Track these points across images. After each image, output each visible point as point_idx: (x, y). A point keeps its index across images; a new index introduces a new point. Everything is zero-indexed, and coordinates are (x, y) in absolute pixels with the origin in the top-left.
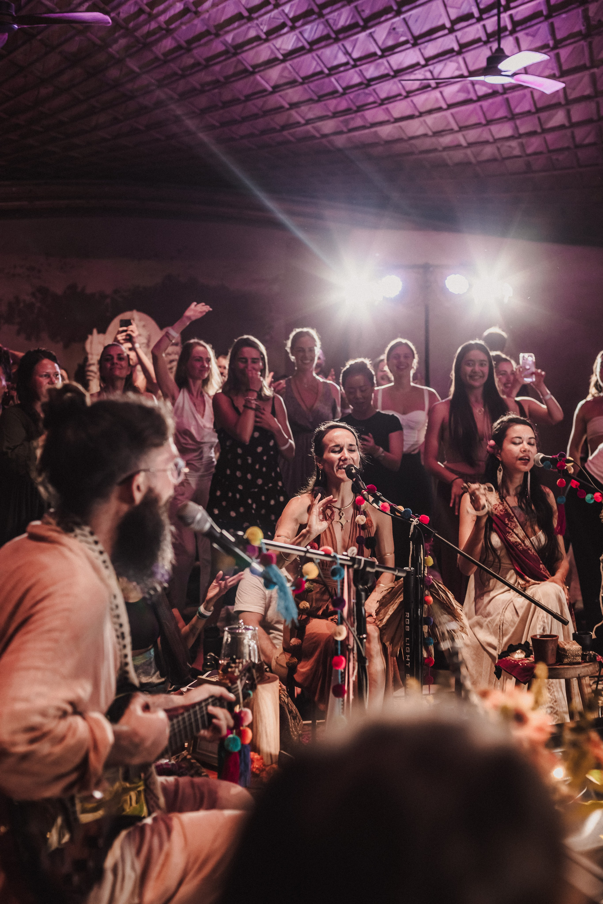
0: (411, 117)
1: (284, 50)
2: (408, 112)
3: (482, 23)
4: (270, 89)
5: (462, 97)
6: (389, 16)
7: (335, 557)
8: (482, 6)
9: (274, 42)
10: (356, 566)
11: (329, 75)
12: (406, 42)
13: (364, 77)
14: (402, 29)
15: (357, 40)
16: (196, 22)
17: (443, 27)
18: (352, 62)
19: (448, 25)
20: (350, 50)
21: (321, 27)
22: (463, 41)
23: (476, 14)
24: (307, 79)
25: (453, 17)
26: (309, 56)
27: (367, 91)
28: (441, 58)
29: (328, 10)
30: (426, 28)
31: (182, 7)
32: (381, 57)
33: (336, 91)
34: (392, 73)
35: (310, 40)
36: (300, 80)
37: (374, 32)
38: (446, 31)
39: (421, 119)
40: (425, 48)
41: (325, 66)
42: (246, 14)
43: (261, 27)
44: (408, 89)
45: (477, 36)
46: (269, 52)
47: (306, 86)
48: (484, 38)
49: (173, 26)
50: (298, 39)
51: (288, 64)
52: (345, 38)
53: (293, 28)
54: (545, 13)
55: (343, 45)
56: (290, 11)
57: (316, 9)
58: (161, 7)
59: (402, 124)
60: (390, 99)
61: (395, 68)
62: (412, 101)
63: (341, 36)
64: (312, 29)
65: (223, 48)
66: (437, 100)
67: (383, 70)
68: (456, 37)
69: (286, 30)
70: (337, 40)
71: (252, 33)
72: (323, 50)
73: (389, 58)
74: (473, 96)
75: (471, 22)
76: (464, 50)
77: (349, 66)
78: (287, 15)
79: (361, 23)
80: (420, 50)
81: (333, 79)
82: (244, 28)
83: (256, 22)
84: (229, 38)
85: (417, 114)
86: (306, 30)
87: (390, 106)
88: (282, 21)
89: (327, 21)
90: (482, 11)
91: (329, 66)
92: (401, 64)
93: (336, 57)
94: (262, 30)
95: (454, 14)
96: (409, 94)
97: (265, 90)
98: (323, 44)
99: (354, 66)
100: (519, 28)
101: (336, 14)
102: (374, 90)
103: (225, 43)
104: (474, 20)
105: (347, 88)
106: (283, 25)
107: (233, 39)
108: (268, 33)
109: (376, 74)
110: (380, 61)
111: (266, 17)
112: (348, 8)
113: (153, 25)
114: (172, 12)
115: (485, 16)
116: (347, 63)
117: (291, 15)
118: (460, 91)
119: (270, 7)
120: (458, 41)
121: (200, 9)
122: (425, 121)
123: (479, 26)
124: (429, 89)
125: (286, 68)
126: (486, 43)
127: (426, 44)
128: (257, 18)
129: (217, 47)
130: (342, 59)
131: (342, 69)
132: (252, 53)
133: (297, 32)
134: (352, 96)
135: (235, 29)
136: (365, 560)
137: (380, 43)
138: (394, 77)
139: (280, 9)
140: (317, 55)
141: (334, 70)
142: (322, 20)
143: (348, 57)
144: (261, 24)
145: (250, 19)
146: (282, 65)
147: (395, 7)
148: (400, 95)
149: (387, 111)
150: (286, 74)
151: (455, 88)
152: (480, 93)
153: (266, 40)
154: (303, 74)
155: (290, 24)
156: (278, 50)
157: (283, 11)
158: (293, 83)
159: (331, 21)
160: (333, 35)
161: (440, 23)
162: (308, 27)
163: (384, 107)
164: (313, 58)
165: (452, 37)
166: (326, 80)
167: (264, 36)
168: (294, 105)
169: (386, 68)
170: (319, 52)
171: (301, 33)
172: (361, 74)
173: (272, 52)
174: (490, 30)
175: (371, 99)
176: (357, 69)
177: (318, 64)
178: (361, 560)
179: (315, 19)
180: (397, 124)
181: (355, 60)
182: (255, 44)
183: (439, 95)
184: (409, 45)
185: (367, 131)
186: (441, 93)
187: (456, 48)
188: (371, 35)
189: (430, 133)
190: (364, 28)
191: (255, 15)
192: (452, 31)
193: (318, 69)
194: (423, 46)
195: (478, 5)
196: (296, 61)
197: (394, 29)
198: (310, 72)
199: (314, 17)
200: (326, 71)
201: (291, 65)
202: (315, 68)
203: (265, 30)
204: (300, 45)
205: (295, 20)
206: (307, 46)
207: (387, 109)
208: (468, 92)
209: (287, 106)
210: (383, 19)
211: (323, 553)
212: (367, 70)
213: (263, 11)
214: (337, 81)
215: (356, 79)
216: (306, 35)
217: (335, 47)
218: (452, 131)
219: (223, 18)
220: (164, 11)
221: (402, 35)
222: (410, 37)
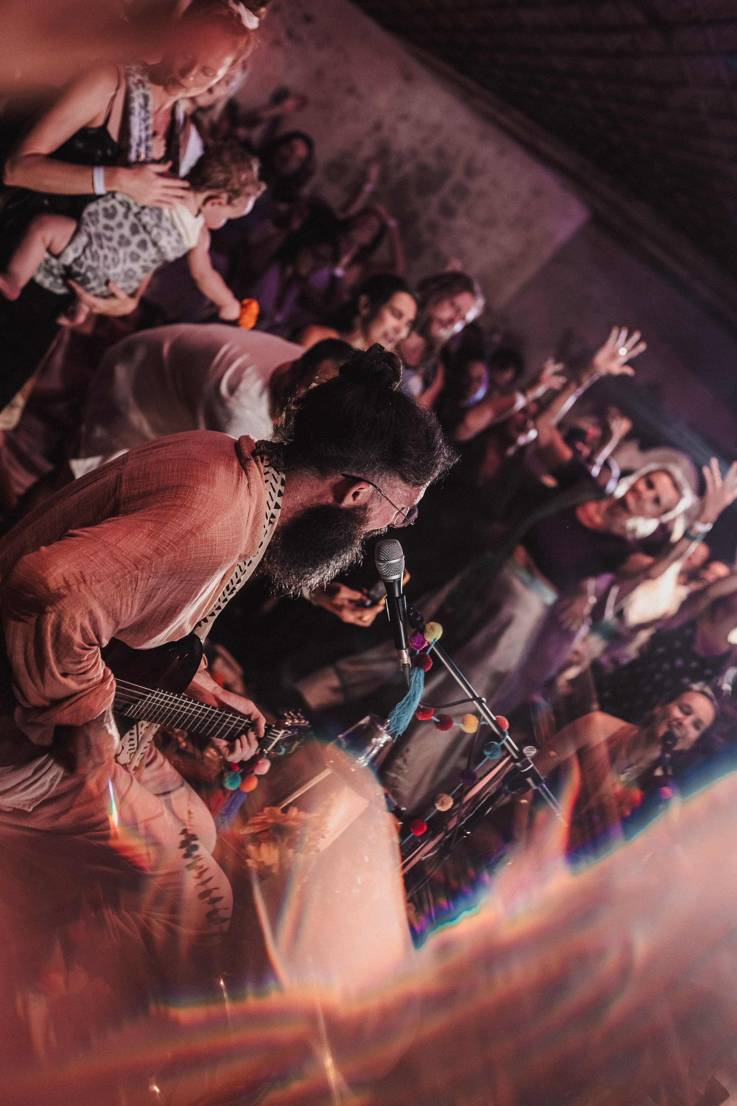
7: (504, 734)
10: (518, 764)
136: (532, 768)
178: (530, 764)
211: (494, 718)
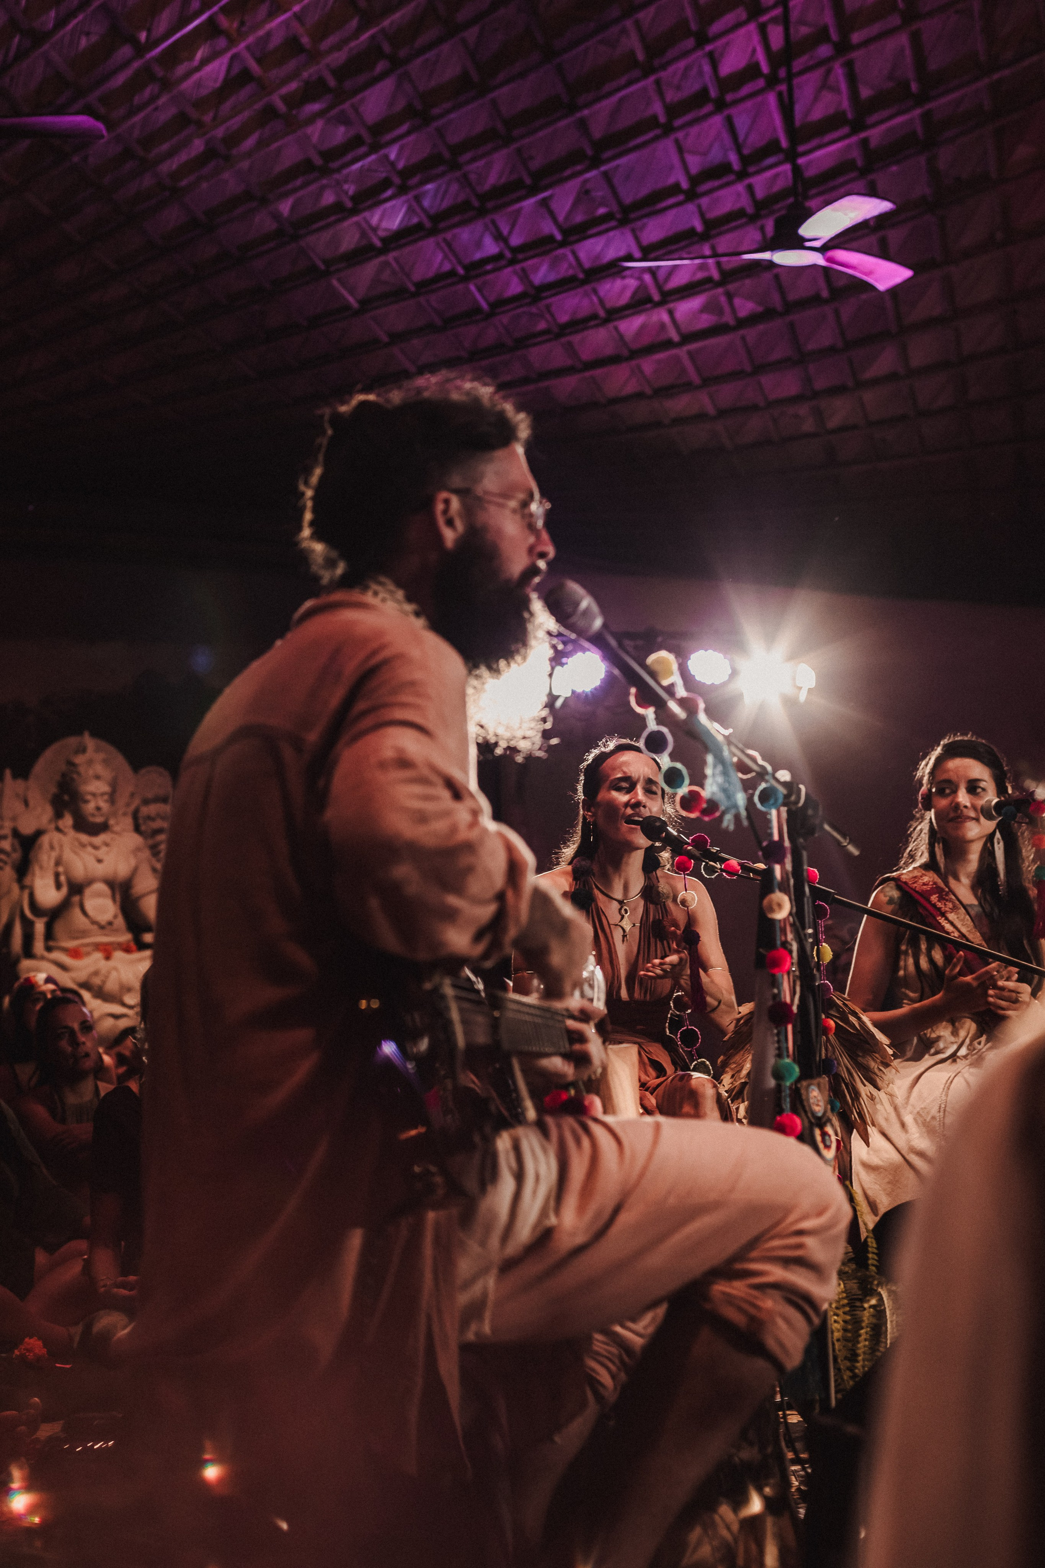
0: (615, 360)
1: (386, 230)
2: (609, 351)
3: (747, 181)
4: (355, 305)
5: (706, 321)
6: (579, 168)
8: (746, 152)
9: (367, 214)
11: (466, 279)
12: (608, 217)
13: (531, 283)
14: (600, 192)
15: (519, 211)
16: (226, 175)
17: (676, 189)
18: (508, 254)
19: (685, 185)
20: (505, 231)
21: (454, 187)
22: (711, 215)
23: (736, 166)
24: (425, 286)
25: (694, 170)
26: (431, 242)
27: (534, 310)
28: (673, 247)
29: (467, 156)
30: (644, 192)
31: (202, 148)
32: (563, 244)
33: (478, 310)
34: (581, 276)
35: (432, 212)
36: (413, 289)
37: (551, 197)
38: (681, 197)
39: (634, 363)
40: (644, 226)
41: (460, 262)
42: (318, 161)
43: (346, 187)
44: (609, 305)
45: (738, 206)
46: (357, 236)
47: (422, 299)
48: (750, 210)
49: (184, 183)
50: (410, 211)
51: (391, 257)
52: (497, 208)
53: (403, 190)
54: (860, 163)
55: (494, 222)
56: (398, 156)
57: (447, 155)
58: (165, 147)
59: (598, 372)
60: (579, 324)
61: (587, 265)
62: (616, 328)
63: (490, 205)
64: (437, 190)
65: (274, 226)
66: (663, 326)
67: (564, 270)
68: (699, 207)
69: (389, 193)
70: (482, 212)
71: (329, 198)
72: (456, 231)
73: (576, 247)
74: (728, 319)
75: (725, 180)
76: (713, 232)
77: (503, 262)
78: (393, 164)
79: (528, 181)
80: (633, 231)
81: (472, 288)
82: (313, 187)
83: (337, 176)
84: (285, 207)
85: (625, 353)
86: (427, 192)
87: (576, 339)
88: (384, 175)
89: (465, 176)
90: (746, 161)
91: (467, 261)
92: (598, 257)
93: (479, 244)
94: (347, 193)
95: (695, 164)
96: (614, 314)
97: (347, 307)
98: (457, 219)
99: (512, 262)
100: (813, 191)
101: (481, 163)
102: (548, 307)
103: (276, 216)
104: (732, 177)
105: (499, 304)
106: (386, 183)
107: (293, 208)
108: (355, 199)
109: (552, 277)
110: (560, 251)
111: (357, 166)
112: (504, 152)
113: (147, 181)
114: (183, 157)
115: (751, 169)
116: (499, 257)
117: (401, 165)
118: (704, 309)
119: (363, 150)
120: (702, 215)
121: (234, 152)
122: (639, 367)
123: (740, 187)
124: (649, 306)
125: (387, 264)
126: (753, 218)
127: (645, 220)
128: (339, 170)
129: (263, 223)
130: (490, 247)
131: (489, 267)
132: (326, 235)
133: (411, 195)
134: (505, 319)
135: (295, 190)
137: (561, 218)
138: (584, 282)
139: (383, 152)
140: (445, 240)
141: (475, 269)
142: (458, 174)
143: (502, 245)
144: (346, 181)
145: (325, 171)
146: (382, 258)
147: (590, 152)
148: (594, 316)
149: (570, 347)
150: (386, 275)
151: (694, 304)
152: (742, 314)
153: (354, 211)
154: (417, 276)
155: (397, 180)
156: (375, 230)
157: (386, 157)
158: (398, 294)
159: (473, 177)
160: (476, 203)
161: (671, 181)
162: (429, 186)
163: (564, 340)
164: (438, 244)
165: (691, 207)
166: (460, 287)
167: (349, 204)
168: (396, 338)
169: (570, 266)
170: (449, 235)
171: (418, 199)
172: (524, 276)
173: (363, 234)
174: (760, 194)
175: (542, 325)
176: (518, 267)
177: (446, 257)
179: (443, 174)
180: (587, 374)
181: (515, 250)
182: (333, 218)
183: (665, 317)
184: (613, 223)
185: (531, 387)
186: (671, 313)
187: (699, 227)
188: (544, 203)
189: (648, 391)
190: (533, 190)
191: (335, 165)
192: (691, 195)
193: (447, 267)
194: (639, 224)
195: (738, 148)
196: (406, 250)
197: (587, 192)
198: (431, 274)
199: (441, 169)
200: (461, 271)
201: (396, 260)
202: (441, 264)
203: (351, 193)
204: (415, 220)
205: (407, 173)
206: (428, 224)
207: (570, 344)
208: (720, 312)
209: (386, 339)
210: (568, 172)
212: (536, 269)
213: (349, 157)
214: (480, 290)
215: (515, 287)
216: (426, 203)
217: (478, 226)
218: (688, 387)
219: (278, 169)
220: (171, 154)
221: (602, 204)
222: (615, 208)
